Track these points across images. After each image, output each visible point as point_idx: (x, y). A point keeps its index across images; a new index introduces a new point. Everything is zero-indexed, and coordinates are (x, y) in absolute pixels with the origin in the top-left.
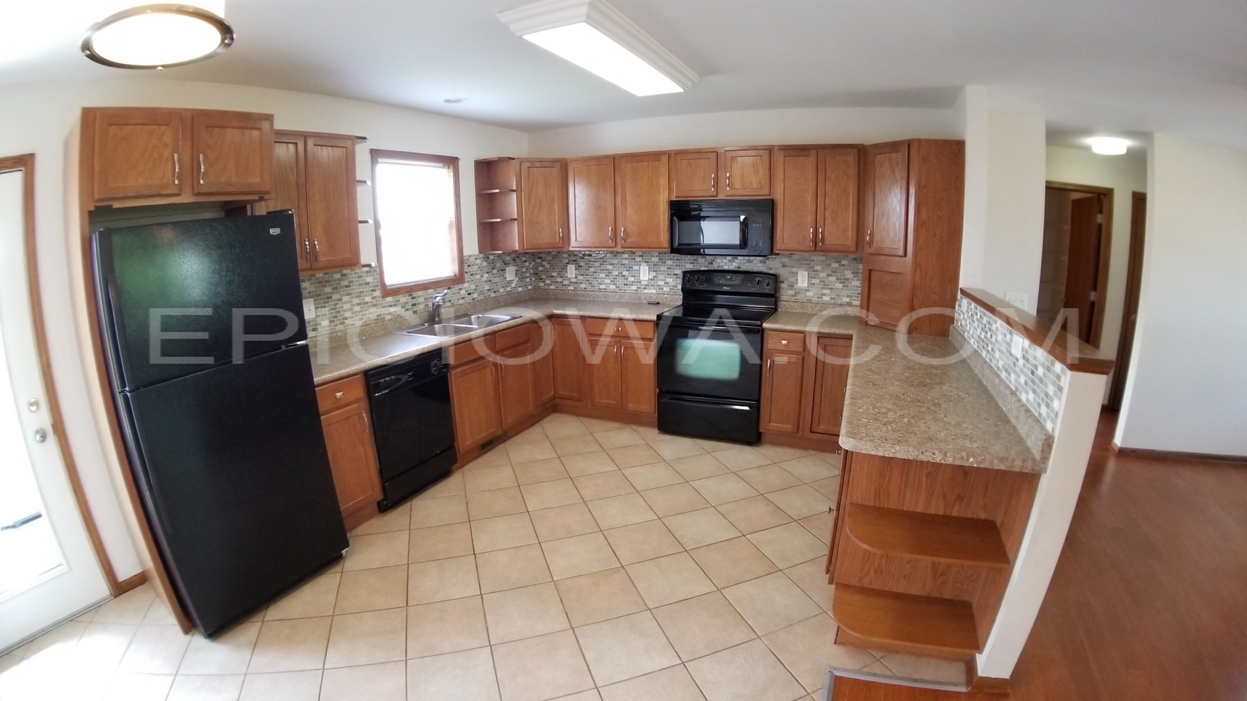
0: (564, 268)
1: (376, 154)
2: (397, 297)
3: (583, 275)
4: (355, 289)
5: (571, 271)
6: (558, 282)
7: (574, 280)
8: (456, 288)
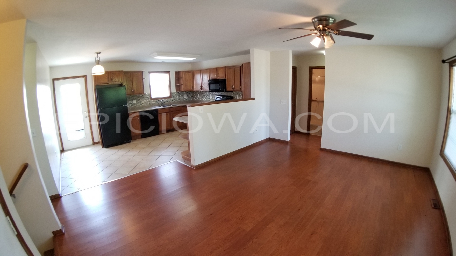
0: (197, 95)
1: (150, 72)
2: (154, 100)
4: (145, 98)
6: (196, 98)
7: (199, 98)
8: (169, 99)
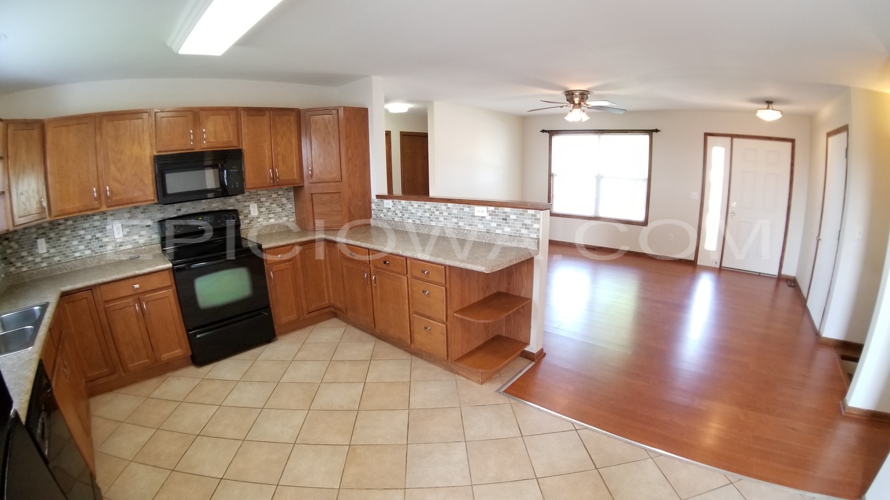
0: (34, 245)
3: (54, 247)
5: (42, 246)
6: (29, 262)
7: (46, 255)
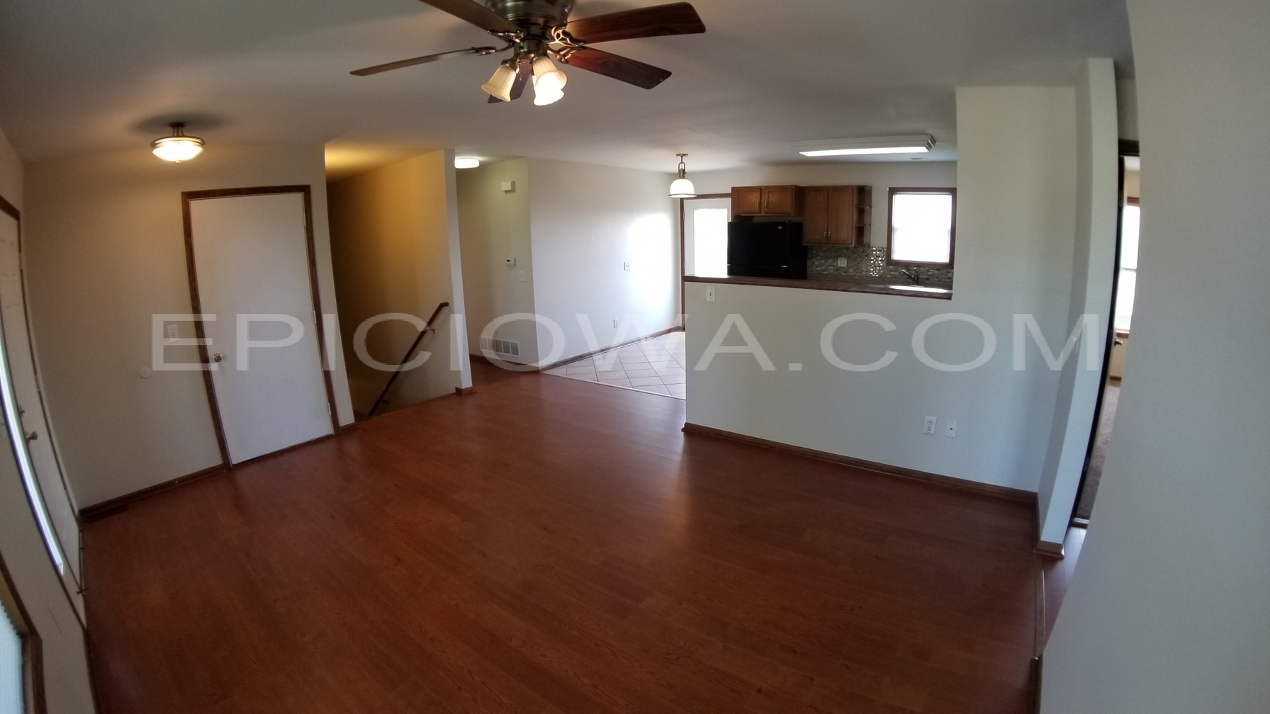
1: (893, 191)
2: (896, 267)
8: (945, 272)
